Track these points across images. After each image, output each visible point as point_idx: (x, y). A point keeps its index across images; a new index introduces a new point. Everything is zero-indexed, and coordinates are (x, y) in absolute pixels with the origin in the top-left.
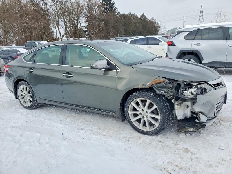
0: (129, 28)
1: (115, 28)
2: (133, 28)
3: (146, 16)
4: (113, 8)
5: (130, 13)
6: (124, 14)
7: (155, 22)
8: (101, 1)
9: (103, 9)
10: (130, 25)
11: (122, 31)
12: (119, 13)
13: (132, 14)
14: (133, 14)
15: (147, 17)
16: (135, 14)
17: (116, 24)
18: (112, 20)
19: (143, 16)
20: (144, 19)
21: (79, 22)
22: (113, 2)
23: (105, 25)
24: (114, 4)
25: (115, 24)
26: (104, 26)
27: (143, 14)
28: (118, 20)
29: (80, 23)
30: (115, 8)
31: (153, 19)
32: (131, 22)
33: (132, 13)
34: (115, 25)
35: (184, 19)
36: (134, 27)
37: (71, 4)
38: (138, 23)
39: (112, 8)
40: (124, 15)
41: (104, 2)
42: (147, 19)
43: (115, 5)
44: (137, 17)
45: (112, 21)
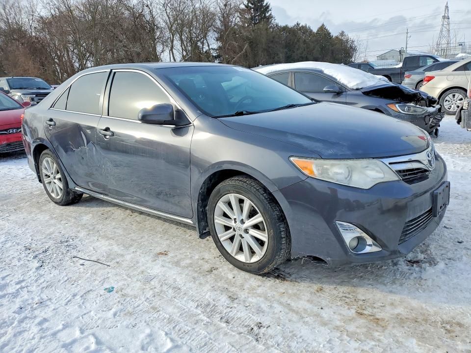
0: (294, 52)
1: (269, 52)
2: (303, 52)
3: (328, 29)
4: (267, 15)
5: (298, 24)
6: (286, 26)
7: (347, 40)
8: (246, 2)
9: (248, 16)
10: (297, 46)
11: (281, 57)
12: (277, 25)
13: (300, 25)
14: (304, 25)
15: (330, 31)
16: (307, 26)
17: (271, 45)
18: (263, 38)
19: (322, 29)
20: (325, 35)
21: (205, 41)
22: (267, 4)
23: (250, 46)
24: (268, 7)
25: (269, 45)
26: (249, 50)
27: (323, 25)
28: (274, 38)
29: (208, 44)
30: (270, 14)
31: (342, 34)
32: (298, 41)
33: (302, 24)
34: (269, 47)
35: (407, 33)
36: (304, 50)
37: (194, 11)
38: (313, 42)
39: (265, 15)
40: (285, 28)
41: (251, 3)
42: (330, 34)
43: (270, 8)
44: (311, 31)
45: (264, 40)
